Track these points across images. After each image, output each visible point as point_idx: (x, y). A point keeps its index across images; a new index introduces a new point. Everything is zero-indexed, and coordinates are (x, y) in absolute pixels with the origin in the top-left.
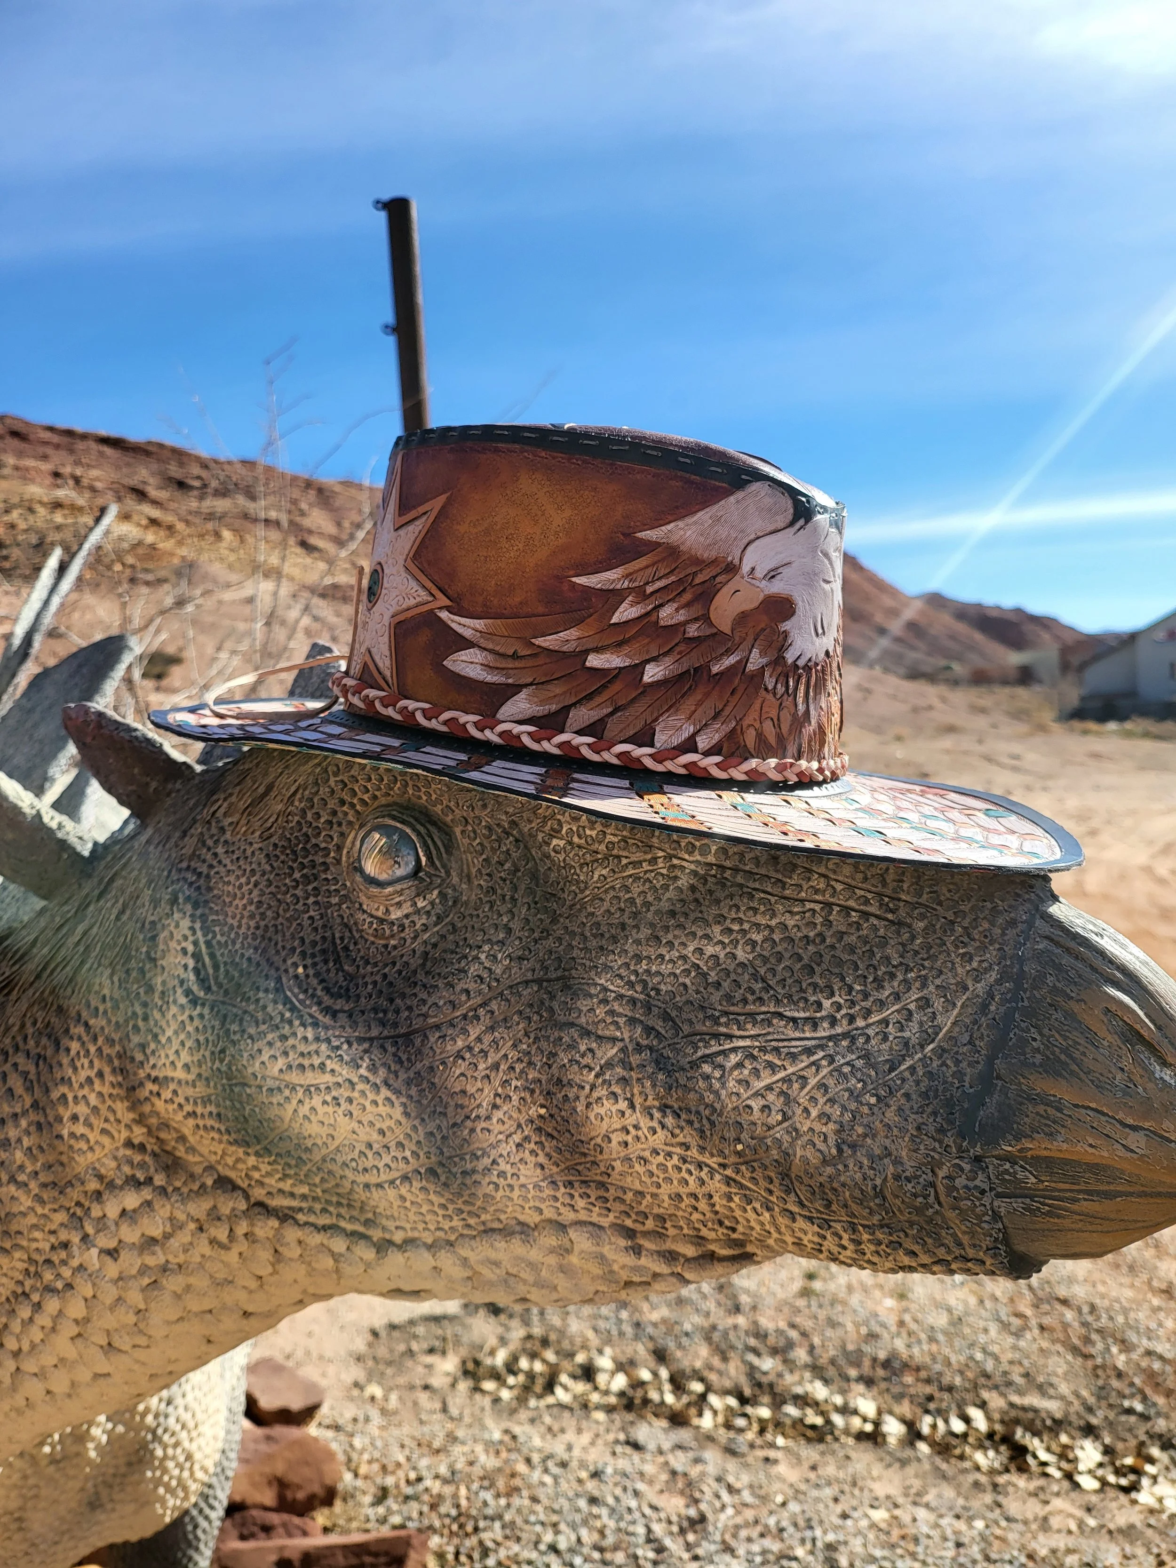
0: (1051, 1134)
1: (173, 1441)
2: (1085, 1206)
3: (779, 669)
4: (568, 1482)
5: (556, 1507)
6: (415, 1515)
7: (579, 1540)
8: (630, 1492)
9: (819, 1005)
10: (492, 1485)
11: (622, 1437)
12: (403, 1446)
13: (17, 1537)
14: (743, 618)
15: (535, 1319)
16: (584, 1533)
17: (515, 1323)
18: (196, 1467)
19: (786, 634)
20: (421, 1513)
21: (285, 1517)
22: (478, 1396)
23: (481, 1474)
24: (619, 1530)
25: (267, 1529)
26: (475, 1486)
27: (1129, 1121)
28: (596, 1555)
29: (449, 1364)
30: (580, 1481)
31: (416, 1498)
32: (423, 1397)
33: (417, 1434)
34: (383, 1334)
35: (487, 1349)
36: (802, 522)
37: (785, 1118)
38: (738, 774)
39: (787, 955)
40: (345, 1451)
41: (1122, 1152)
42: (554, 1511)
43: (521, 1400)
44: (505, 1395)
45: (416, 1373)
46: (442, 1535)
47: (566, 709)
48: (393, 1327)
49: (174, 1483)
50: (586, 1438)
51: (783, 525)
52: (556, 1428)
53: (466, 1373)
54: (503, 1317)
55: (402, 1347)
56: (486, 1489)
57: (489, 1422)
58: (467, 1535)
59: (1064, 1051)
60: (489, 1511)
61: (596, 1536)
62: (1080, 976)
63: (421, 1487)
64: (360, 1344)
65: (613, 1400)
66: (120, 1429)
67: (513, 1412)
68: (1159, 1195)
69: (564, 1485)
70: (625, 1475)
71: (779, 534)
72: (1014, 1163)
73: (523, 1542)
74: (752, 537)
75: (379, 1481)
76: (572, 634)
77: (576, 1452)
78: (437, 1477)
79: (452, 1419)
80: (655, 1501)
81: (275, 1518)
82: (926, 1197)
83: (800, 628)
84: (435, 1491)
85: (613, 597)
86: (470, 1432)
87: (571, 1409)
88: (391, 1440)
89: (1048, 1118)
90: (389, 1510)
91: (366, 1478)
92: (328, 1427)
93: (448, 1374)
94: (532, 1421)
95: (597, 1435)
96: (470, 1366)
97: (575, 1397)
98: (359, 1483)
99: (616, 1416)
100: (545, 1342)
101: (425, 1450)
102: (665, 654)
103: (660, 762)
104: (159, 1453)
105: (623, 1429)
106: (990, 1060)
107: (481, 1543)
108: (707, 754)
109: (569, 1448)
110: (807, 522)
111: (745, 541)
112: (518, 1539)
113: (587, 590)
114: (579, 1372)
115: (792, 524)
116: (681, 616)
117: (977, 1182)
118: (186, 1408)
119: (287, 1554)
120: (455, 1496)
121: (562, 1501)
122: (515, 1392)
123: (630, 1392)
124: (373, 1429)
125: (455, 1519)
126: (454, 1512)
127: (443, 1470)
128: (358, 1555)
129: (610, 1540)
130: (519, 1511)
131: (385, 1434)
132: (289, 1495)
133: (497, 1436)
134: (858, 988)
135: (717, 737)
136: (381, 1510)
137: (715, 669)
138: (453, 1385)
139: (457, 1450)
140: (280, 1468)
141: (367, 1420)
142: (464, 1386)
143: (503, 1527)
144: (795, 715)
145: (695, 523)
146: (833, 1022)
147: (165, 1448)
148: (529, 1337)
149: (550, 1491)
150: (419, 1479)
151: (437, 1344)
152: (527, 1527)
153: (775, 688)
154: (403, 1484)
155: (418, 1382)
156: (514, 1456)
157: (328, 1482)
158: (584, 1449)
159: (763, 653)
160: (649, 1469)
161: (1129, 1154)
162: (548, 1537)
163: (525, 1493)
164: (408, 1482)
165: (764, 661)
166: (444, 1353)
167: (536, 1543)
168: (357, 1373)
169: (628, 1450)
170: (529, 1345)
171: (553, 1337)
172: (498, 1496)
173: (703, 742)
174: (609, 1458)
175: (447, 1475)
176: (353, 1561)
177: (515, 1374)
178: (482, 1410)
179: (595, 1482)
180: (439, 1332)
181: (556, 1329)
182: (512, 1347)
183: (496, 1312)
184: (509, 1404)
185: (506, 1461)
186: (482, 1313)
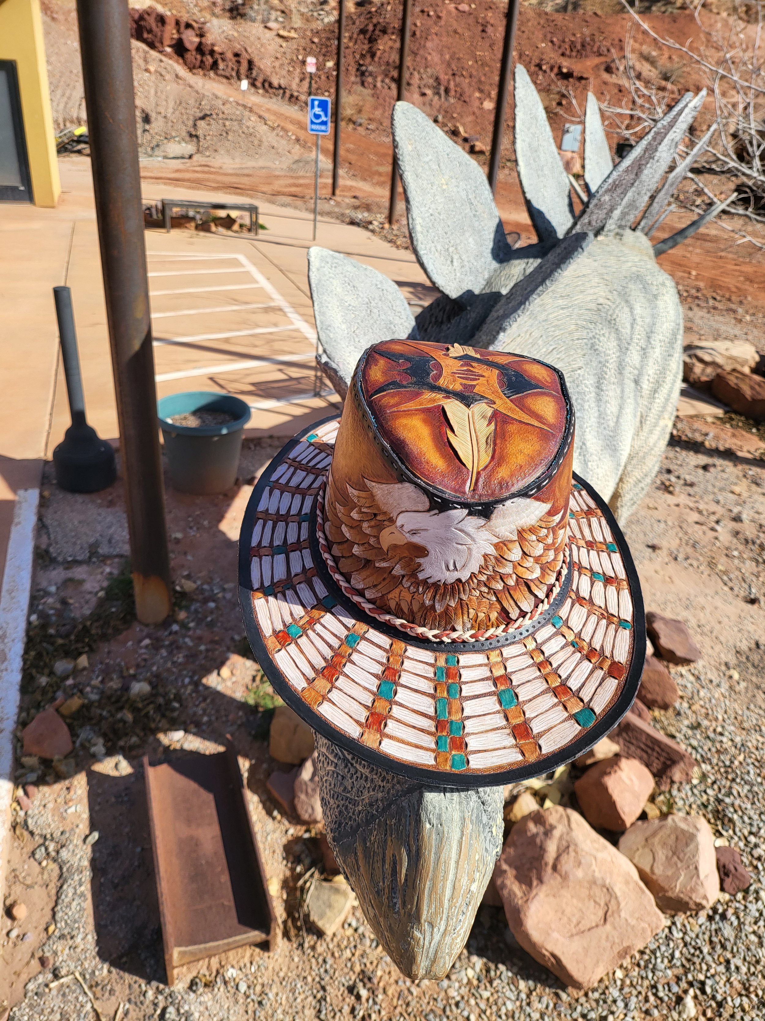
6: (706, 748)
10: (760, 768)
12: (726, 712)
19: (420, 565)
20: (710, 750)
23: (759, 758)
26: (750, 761)
31: (713, 741)
33: (740, 712)
38: (378, 619)
40: (692, 693)
46: (713, 768)
56: (755, 767)
58: (727, 778)
60: (746, 777)
63: (719, 738)
64: (744, 646)
73: (754, 807)
75: (700, 718)
78: (732, 740)
84: (725, 746)
88: (722, 705)
90: (695, 734)
91: (694, 712)
92: (693, 675)
98: (689, 712)
101: (737, 723)
103: (348, 593)
107: (730, 788)
112: (753, 803)
120: (735, 757)
124: (717, 693)
125: (726, 767)
126: (728, 763)
127: (738, 740)
128: (653, 743)
131: (721, 699)
135: (375, 596)
136: (690, 732)
137: (377, 565)
139: (755, 736)
141: (718, 686)
143: (749, 791)
144: (423, 604)
150: (721, 734)
154: (711, 729)
157: (667, 700)
164: (715, 731)
165: (402, 572)
168: (732, 659)
172: (759, 775)
173: (368, 594)
175: (739, 746)
176: (649, 743)
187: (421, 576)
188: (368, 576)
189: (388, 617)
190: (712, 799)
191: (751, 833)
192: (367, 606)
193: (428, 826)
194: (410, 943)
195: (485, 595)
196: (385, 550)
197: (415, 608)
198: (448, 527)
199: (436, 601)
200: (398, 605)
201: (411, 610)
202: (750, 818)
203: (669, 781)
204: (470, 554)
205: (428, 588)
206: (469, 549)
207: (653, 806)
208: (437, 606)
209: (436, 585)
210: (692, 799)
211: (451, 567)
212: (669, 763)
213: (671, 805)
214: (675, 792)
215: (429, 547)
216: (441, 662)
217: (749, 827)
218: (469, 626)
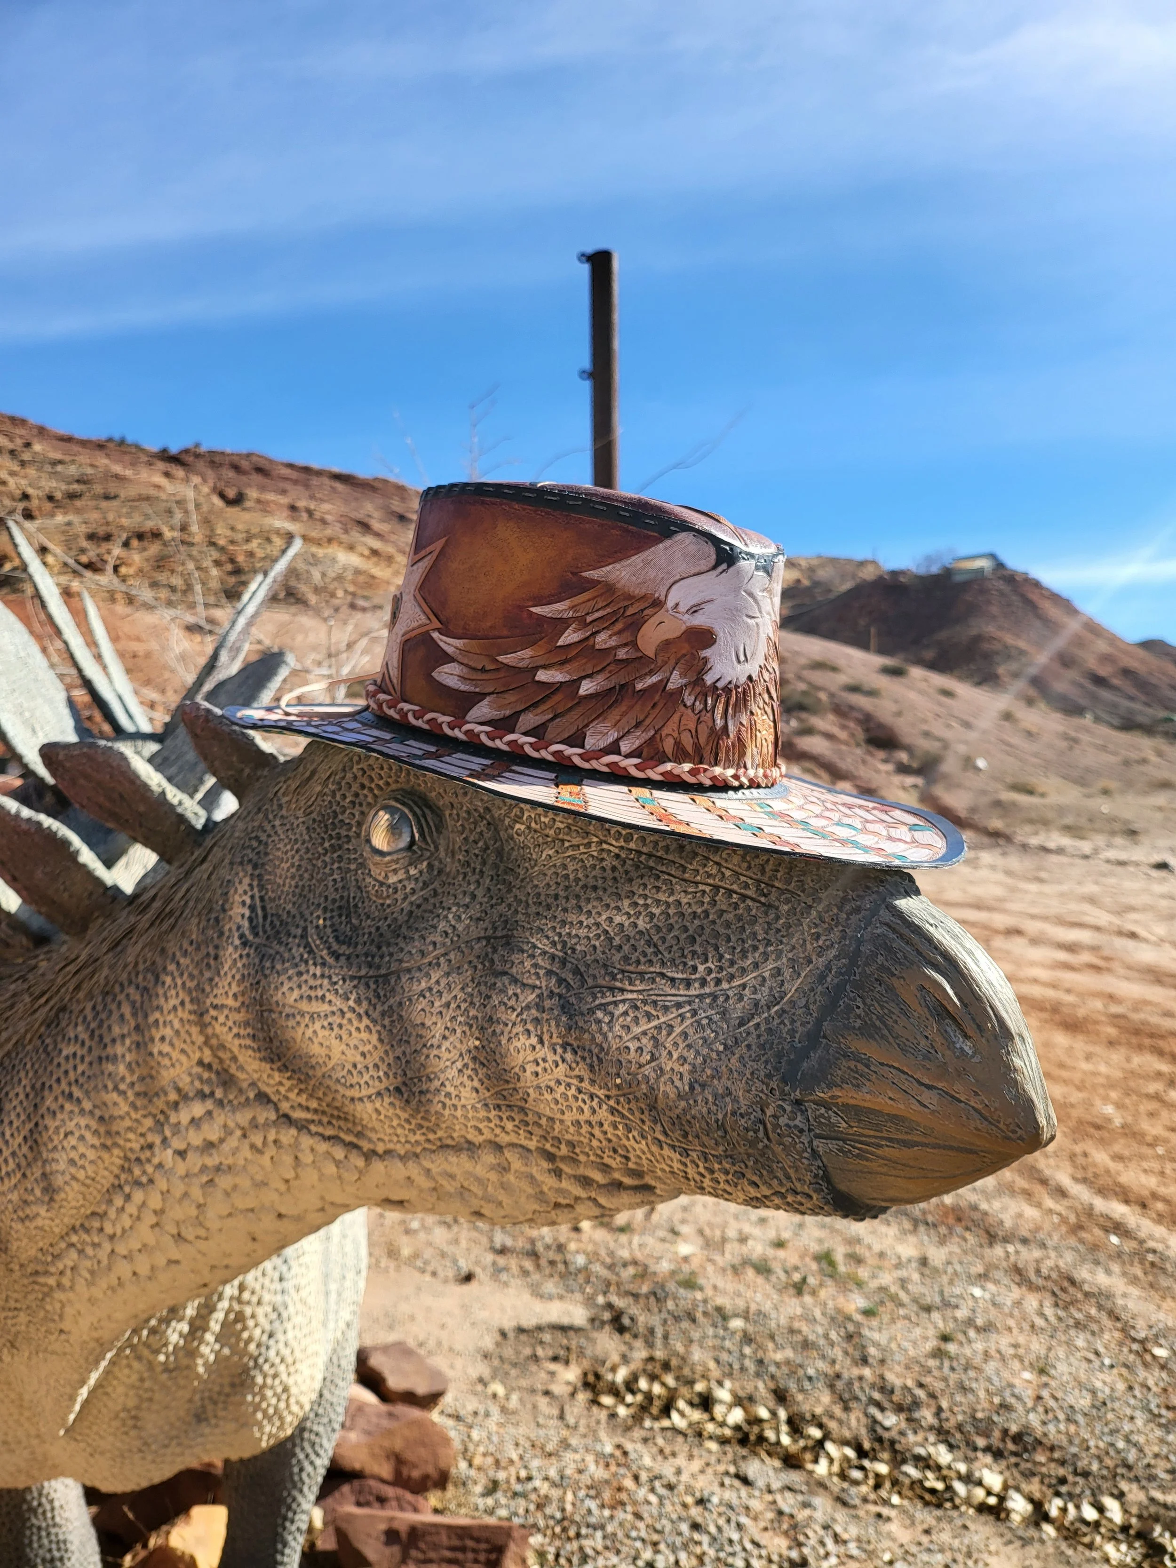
0: (858, 1086)
1: (272, 1372)
2: (887, 1152)
3: (698, 689)
4: (673, 1504)
5: (658, 1527)
6: (521, 1511)
7: (677, 1563)
8: (733, 1524)
9: (695, 969)
10: (598, 1495)
11: (732, 1469)
12: (517, 1445)
13: (133, 1433)
15: (659, 1342)
16: (683, 1556)
17: (639, 1344)
18: (292, 1400)
19: (706, 660)
20: (527, 1511)
21: (399, 1491)
22: (595, 1409)
23: (589, 1483)
24: (718, 1559)
25: (382, 1500)
26: (582, 1494)
27: (926, 1081)
29: (571, 1374)
30: (685, 1506)
31: (524, 1495)
32: (543, 1402)
33: (533, 1436)
34: (511, 1335)
35: (608, 1365)
37: (653, 1058)
38: (654, 774)
39: (676, 927)
40: (463, 1441)
41: (916, 1106)
42: (656, 1531)
43: (637, 1419)
44: (622, 1411)
45: (539, 1378)
46: (545, 1535)
47: (517, 714)
48: (521, 1330)
49: (271, 1411)
50: (696, 1465)
52: (667, 1451)
53: (586, 1385)
54: (627, 1336)
55: (528, 1351)
56: (591, 1497)
57: (603, 1435)
58: (569, 1539)
59: (880, 1018)
60: (592, 1520)
61: (694, 1562)
62: (905, 958)
63: (530, 1486)
64: (488, 1342)
65: (728, 1432)
66: (226, 1351)
67: (628, 1429)
68: (951, 1148)
69: (669, 1508)
70: (731, 1507)
72: (828, 1109)
73: (622, 1555)
75: (491, 1473)
76: (527, 653)
77: (684, 1477)
78: (547, 1479)
79: (568, 1426)
80: (757, 1538)
81: (390, 1491)
82: (756, 1132)
83: (721, 655)
84: (543, 1492)
85: (561, 624)
86: (583, 1441)
87: (685, 1435)
88: (507, 1437)
90: (497, 1502)
91: (479, 1469)
92: (450, 1416)
93: (569, 1383)
94: (645, 1440)
95: (708, 1465)
96: (591, 1378)
97: (690, 1425)
98: (473, 1473)
99: (728, 1448)
100: (666, 1366)
101: (538, 1452)
102: (599, 672)
103: (587, 761)
104: (259, 1380)
105: (734, 1462)
106: (819, 1022)
107: (581, 1549)
108: (628, 756)
109: (679, 1472)
110: (729, 566)
112: (618, 1552)
113: (541, 618)
114: (696, 1400)
115: (714, 567)
116: (613, 642)
117: (797, 1122)
118: (286, 1344)
119: (396, 1525)
120: (562, 1500)
121: (664, 1522)
122: (632, 1411)
123: (746, 1427)
124: (491, 1425)
125: (559, 1522)
126: (558, 1515)
127: (553, 1473)
128: (461, 1538)
131: (502, 1431)
132: (405, 1471)
133: (608, 1449)
134: (727, 956)
135: (637, 743)
136: (490, 1501)
137: (639, 686)
138: (573, 1394)
139: (569, 1456)
140: (398, 1444)
141: (487, 1415)
142: (583, 1397)
143: (604, 1537)
144: (713, 729)
146: (703, 983)
147: (265, 1376)
148: (651, 1359)
149: (655, 1512)
150: (529, 1479)
151: (562, 1353)
152: (626, 1541)
154: (513, 1480)
155: (540, 1387)
156: (622, 1471)
157: (442, 1465)
158: (693, 1476)
159: (682, 675)
160: (756, 1505)
161: (921, 1109)
163: (629, 1508)
164: (518, 1479)
165: (684, 681)
166: (567, 1362)
167: (635, 1559)
168: (482, 1369)
169: (737, 1483)
170: (649, 1367)
171: (674, 1362)
172: (603, 1506)
173: (626, 746)
174: (716, 1488)
175: (557, 1479)
176: (456, 1542)
177: (633, 1393)
178: (598, 1422)
179: (700, 1509)
180: (565, 1342)
181: (678, 1355)
182: (633, 1366)
183: (621, 1330)
184: (625, 1420)
185: (615, 1475)
186: (607, 1328)
187: (709, 679)
188: (624, 714)
196: (652, 655)
200: (678, 744)
212: (493, 1556)
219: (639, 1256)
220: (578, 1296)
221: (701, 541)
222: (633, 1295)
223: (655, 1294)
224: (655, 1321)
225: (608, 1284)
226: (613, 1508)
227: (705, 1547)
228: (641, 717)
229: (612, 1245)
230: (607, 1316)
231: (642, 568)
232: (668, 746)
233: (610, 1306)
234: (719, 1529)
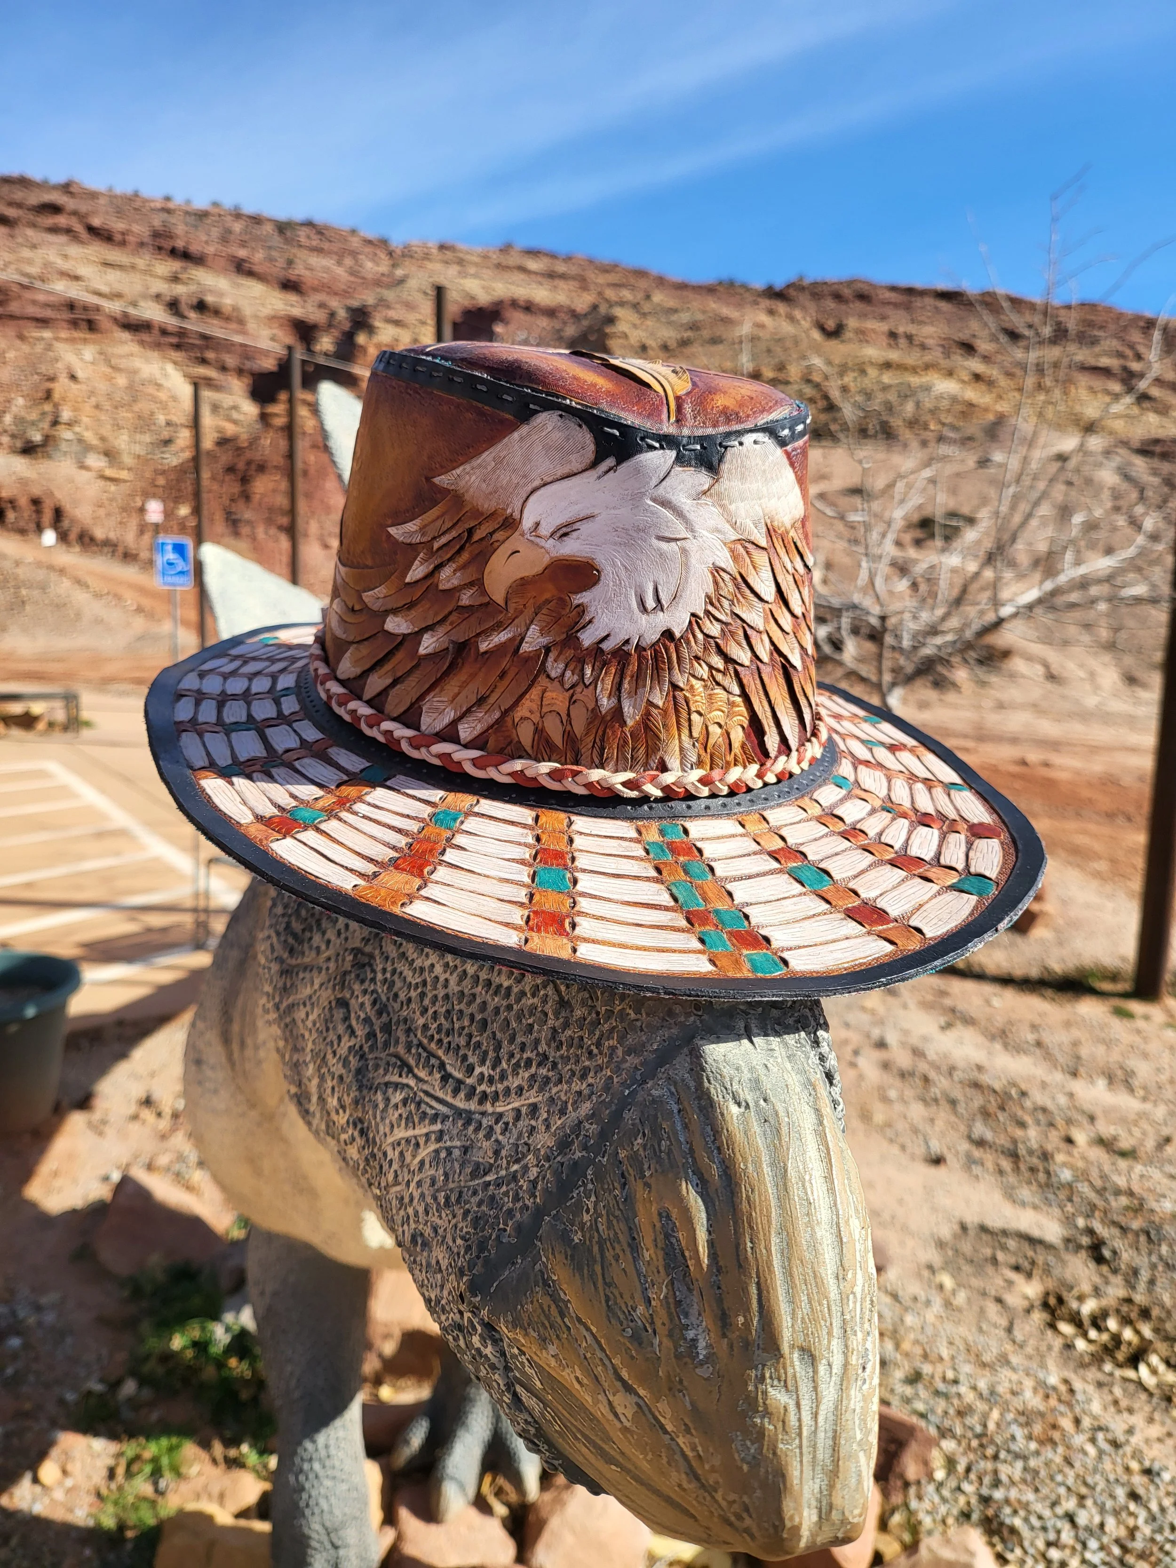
4: (1114, 1464)
5: (1089, 1480)
6: (939, 1411)
7: (1102, 1525)
9: (470, 1070)
10: (1028, 1424)
12: (951, 1343)
14: (522, 585)
15: (1142, 1286)
16: (1110, 1522)
17: (1118, 1280)
19: (582, 609)
20: (946, 1413)
22: (1049, 1333)
23: (1021, 1408)
24: (1153, 1540)
26: (1010, 1416)
28: (1116, 1551)
29: (1032, 1289)
30: (1127, 1469)
31: (946, 1396)
32: (992, 1309)
33: (971, 1339)
34: (972, 1233)
35: (1075, 1292)
36: (610, 462)
39: (478, 1001)
42: (1085, 1484)
43: (1097, 1359)
44: (1081, 1345)
45: (995, 1282)
46: (959, 1444)
48: (983, 1229)
50: (1155, 1431)
51: (580, 467)
52: (1124, 1403)
54: (1105, 1269)
55: (988, 1252)
56: (1021, 1425)
57: (1051, 1363)
58: (985, 1457)
60: (1014, 1447)
61: (1122, 1532)
63: (954, 1389)
64: (946, 1232)
67: (1083, 1365)
69: (1107, 1465)
71: (574, 480)
73: (1040, 1495)
74: (537, 483)
75: (918, 1364)
77: (1135, 1440)
78: (974, 1388)
79: (1014, 1342)
84: (967, 1400)
86: (1026, 1363)
87: (1151, 1395)
88: (942, 1333)
89: (548, 1318)
90: (917, 1394)
91: (907, 1355)
93: (1027, 1298)
94: (1100, 1385)
96: (1052, 1301)
97: (1159, 1386)
100: (1145, 1314)
101: (972, 1358)
106: (539, 1213)
107: (996, 1472)
109: (1130, 1431)
110: (619, 462)
111: (529, 488)
112: (1037, 1490)
115: (594, 465)
120: (985, 1417)
121: (1098, 1477)
122: (1092, 1348)
124: (930, 1316)
125: (979, 1436)
126: (978, 1429)
127: (982, 1385)
129: (1138, 1544)
130: (1047, 1464)
131: (939, 1324)
133: (1053, 1380)
135: (479, 728)
136: (909, 1391)
137: (484, 647)
138: (1028, 1311)
139: (1005, 1373)
141: (928, 1303)
142: (1039, 1317)
143: (1025, 1469)
145: (480, 466)
148: (1129, 1301)
149: (1090, 1463)
150: (956, 1382)
151: (1026, 1265)
152: (1048, 1481)
153: (563, 675)
154: (938, 1377)
155: (993, 1293)
156: (1062, 1408)
158: (1147, 1441)
159: (542, 633)
162: (1070, 1504)
163: (1060, 1450)
164: (944, 1379)
165: (544, 641)
166: (1029, 1276)
167: (1054, 1504)
168: (933, 1256)
170: (1125, 1309)
171: (1155, 1312)
172: (1030, 1438)
173: (465, 732)
175: (985, 1392)
177: (1099, 1329)
178: (1050, 1348)
179: (1145, 1479)
180: (1030, 1253)
181: (1163, 1306)
182: (1104, 1302)
183: (1100, 1260)
184: (1081, 1355)
185: (1053, 1410)
186: (1083, 1254)
187: (587, 638)
188: (462, 687)
189: (518, 765)
190: (974, 1501)
191: (1049, 1544)
192: (464, 757)
193: (734, 1109)
194: (761, 1433)
195: (719, 677)
196: (501, 602)
197: (579, 727)
198: (636, 498)
199: (624, 695)
200: (539, 731)
201: (569, 737)
202: (1040, 1517)
203: (899, 1483)
204: (686, 565)
205: (605, 664)
206: (684, 551)
207: (886, 1538)
208: (628, 708)
209: (621, 655)
210: (943, 1509)
211: (651, 603)
212: (893, 1447)
213: (914, 1527)
214: (914, 1504)
215: (601, 560)
216: (653, 835)
217: (1041, 1535)
218: (694, 759)
219: (1136, 1188)
220: (1056, 1211)
221: (572, 424)
222: (1121, 1228)
223: (1148, 1234)
224: (1142, 1261)
225: (1093, 1207)
226: (1041, 1442)
227: (1141, 1521)
228: (482, 691)
229: (1107, 1168)
230: (1085, 1240)
231: (494, 470)
232: (525, 734)
233: (1090, 1232)
234: (1163, 1510)
